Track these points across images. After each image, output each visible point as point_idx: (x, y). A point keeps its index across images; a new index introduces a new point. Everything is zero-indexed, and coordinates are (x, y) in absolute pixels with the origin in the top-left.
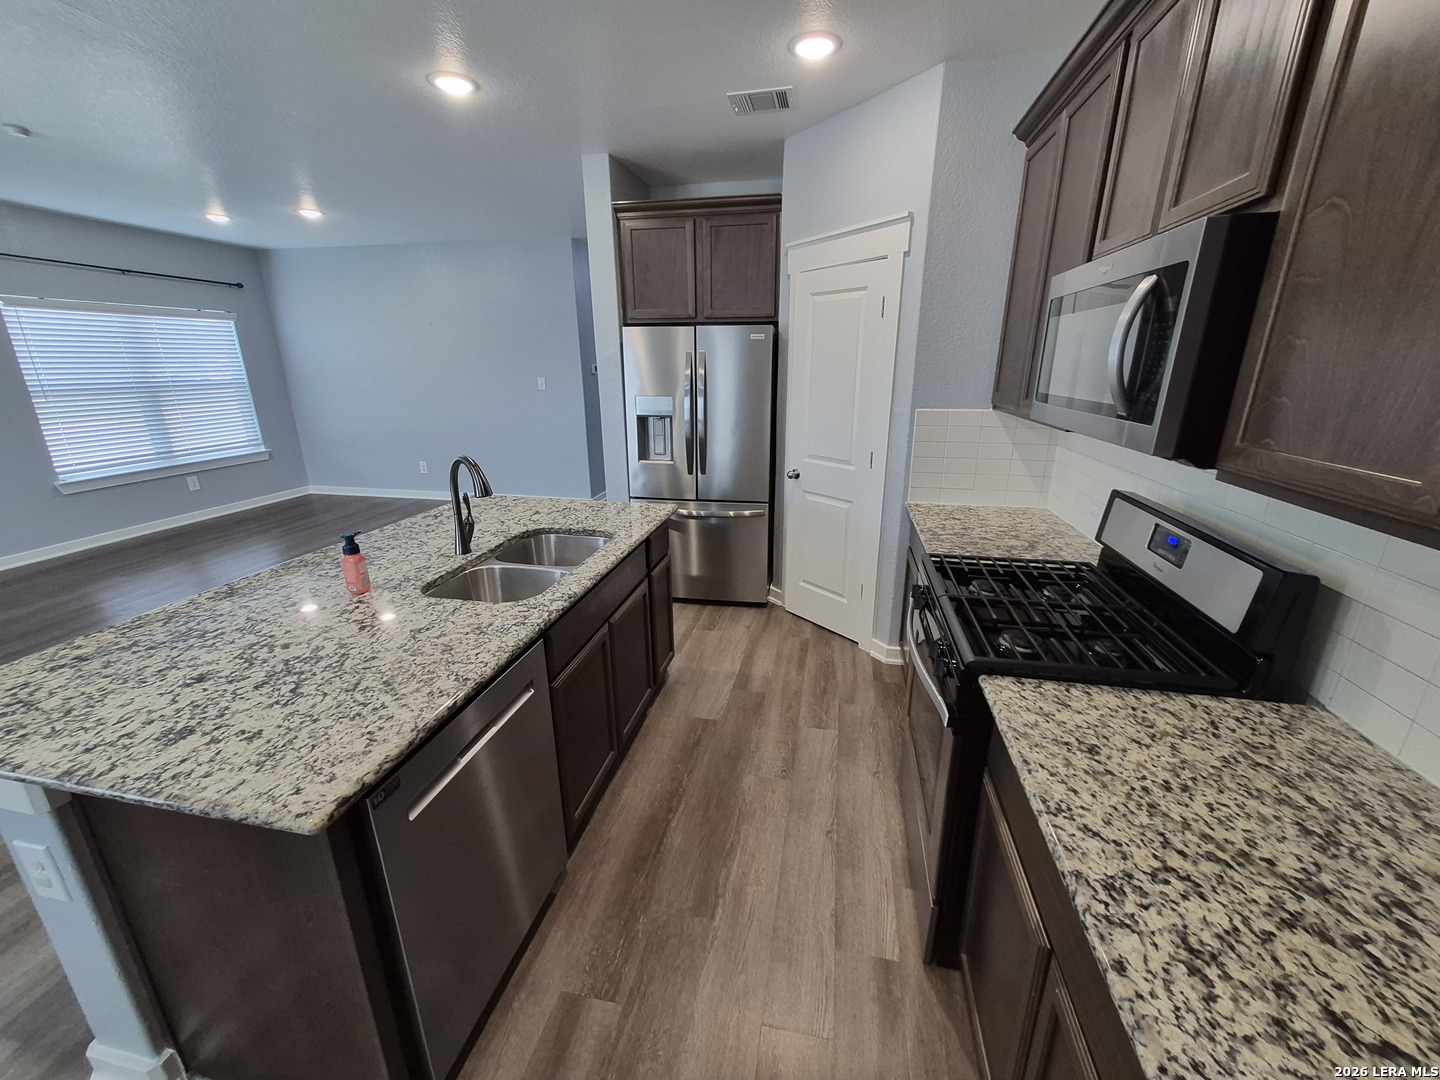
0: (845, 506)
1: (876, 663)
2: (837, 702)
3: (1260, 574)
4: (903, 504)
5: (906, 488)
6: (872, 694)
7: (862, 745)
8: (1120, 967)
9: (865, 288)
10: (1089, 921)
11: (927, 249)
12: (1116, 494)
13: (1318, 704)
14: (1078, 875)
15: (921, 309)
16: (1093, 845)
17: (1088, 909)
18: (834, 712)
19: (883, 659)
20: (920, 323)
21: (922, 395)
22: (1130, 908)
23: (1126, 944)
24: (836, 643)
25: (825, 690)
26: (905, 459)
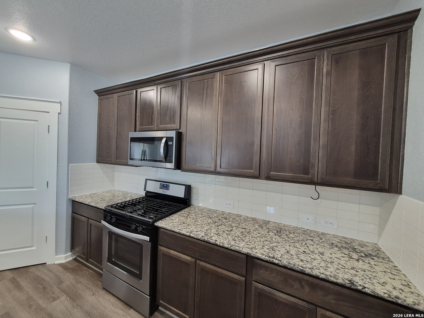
0: (32, 206)
1: (61, 265)
2: (55, 287)
3: (184, 186)
4: (67, 198)
5: (68, 192)
6: (68, 275)
7: (80, 291)
8: (216, 241)
9: (37, 121)
10: (209, 239)
11: (69, 114)
12: (147, 180)
13: (192, 205)
14: (202, 237)
15: (68, 132)
16: (199, 232)
17: (208, 239)
18: (57, 291)
19: (63, 261)
20: (68, 136)
21: (71, 159)
22: (210, 235)
23: (214, 238)
24: (32, 269)
25: (44, 288)
26: (66, 182)
